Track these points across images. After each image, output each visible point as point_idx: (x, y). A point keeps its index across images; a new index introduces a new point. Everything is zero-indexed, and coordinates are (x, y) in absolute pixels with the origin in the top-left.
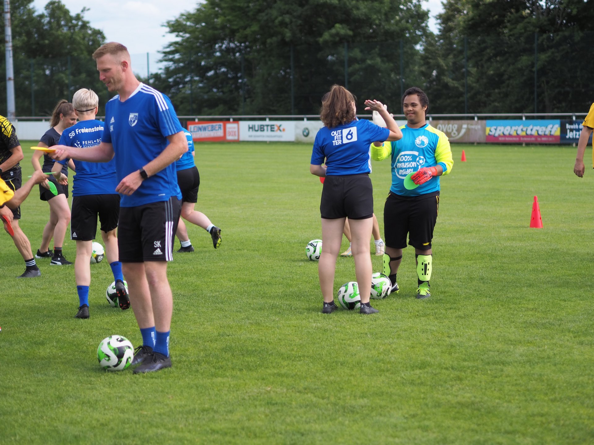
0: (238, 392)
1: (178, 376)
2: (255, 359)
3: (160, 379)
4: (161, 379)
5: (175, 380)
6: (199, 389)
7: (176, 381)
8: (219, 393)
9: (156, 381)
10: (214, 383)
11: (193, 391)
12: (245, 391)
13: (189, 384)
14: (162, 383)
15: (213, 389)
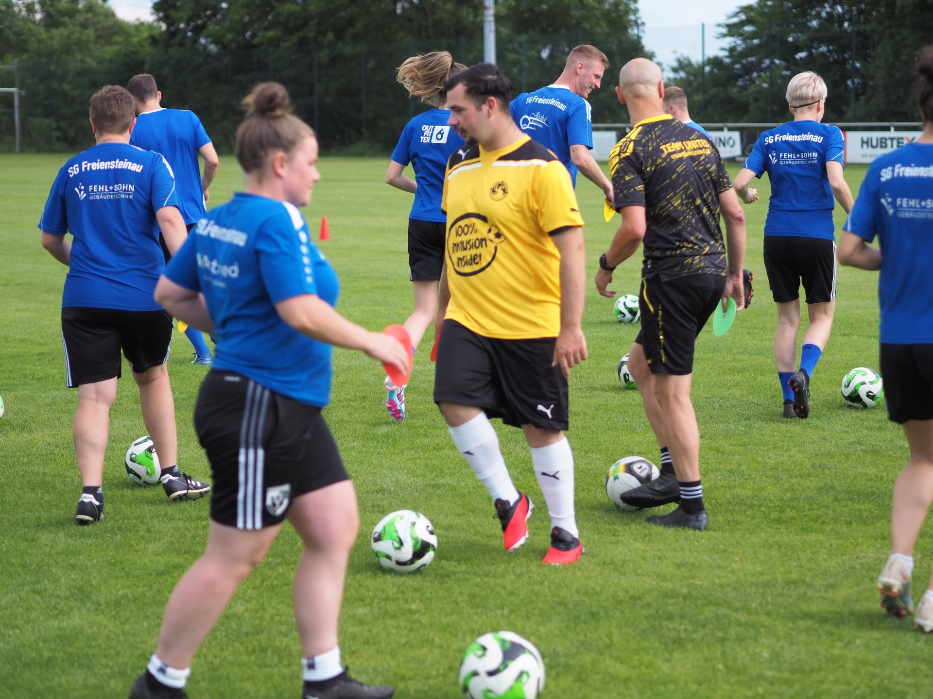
0: (844, 557)
1: (749, 529)
2: (871, 506)
3: (721, 533)
4: (722, 531)
5: (744, 534)
6: (783, 549)
7: (747, 536)
8: (813, 556)
9: (715, 534)
10: (805, 541)
11: (774, 552)
12: (855, 556)
13: (766, 541)
14: (724, 538)
15: (804, 551)
